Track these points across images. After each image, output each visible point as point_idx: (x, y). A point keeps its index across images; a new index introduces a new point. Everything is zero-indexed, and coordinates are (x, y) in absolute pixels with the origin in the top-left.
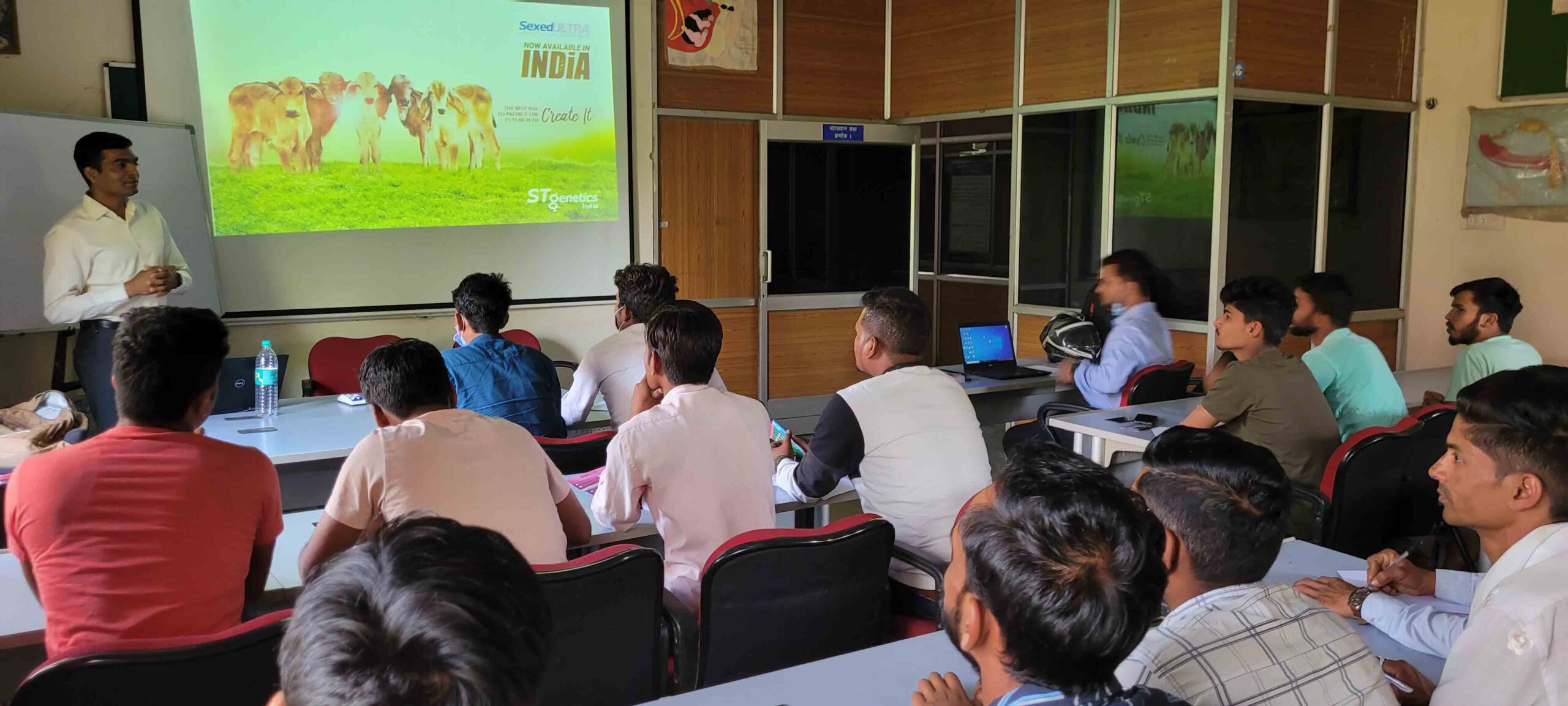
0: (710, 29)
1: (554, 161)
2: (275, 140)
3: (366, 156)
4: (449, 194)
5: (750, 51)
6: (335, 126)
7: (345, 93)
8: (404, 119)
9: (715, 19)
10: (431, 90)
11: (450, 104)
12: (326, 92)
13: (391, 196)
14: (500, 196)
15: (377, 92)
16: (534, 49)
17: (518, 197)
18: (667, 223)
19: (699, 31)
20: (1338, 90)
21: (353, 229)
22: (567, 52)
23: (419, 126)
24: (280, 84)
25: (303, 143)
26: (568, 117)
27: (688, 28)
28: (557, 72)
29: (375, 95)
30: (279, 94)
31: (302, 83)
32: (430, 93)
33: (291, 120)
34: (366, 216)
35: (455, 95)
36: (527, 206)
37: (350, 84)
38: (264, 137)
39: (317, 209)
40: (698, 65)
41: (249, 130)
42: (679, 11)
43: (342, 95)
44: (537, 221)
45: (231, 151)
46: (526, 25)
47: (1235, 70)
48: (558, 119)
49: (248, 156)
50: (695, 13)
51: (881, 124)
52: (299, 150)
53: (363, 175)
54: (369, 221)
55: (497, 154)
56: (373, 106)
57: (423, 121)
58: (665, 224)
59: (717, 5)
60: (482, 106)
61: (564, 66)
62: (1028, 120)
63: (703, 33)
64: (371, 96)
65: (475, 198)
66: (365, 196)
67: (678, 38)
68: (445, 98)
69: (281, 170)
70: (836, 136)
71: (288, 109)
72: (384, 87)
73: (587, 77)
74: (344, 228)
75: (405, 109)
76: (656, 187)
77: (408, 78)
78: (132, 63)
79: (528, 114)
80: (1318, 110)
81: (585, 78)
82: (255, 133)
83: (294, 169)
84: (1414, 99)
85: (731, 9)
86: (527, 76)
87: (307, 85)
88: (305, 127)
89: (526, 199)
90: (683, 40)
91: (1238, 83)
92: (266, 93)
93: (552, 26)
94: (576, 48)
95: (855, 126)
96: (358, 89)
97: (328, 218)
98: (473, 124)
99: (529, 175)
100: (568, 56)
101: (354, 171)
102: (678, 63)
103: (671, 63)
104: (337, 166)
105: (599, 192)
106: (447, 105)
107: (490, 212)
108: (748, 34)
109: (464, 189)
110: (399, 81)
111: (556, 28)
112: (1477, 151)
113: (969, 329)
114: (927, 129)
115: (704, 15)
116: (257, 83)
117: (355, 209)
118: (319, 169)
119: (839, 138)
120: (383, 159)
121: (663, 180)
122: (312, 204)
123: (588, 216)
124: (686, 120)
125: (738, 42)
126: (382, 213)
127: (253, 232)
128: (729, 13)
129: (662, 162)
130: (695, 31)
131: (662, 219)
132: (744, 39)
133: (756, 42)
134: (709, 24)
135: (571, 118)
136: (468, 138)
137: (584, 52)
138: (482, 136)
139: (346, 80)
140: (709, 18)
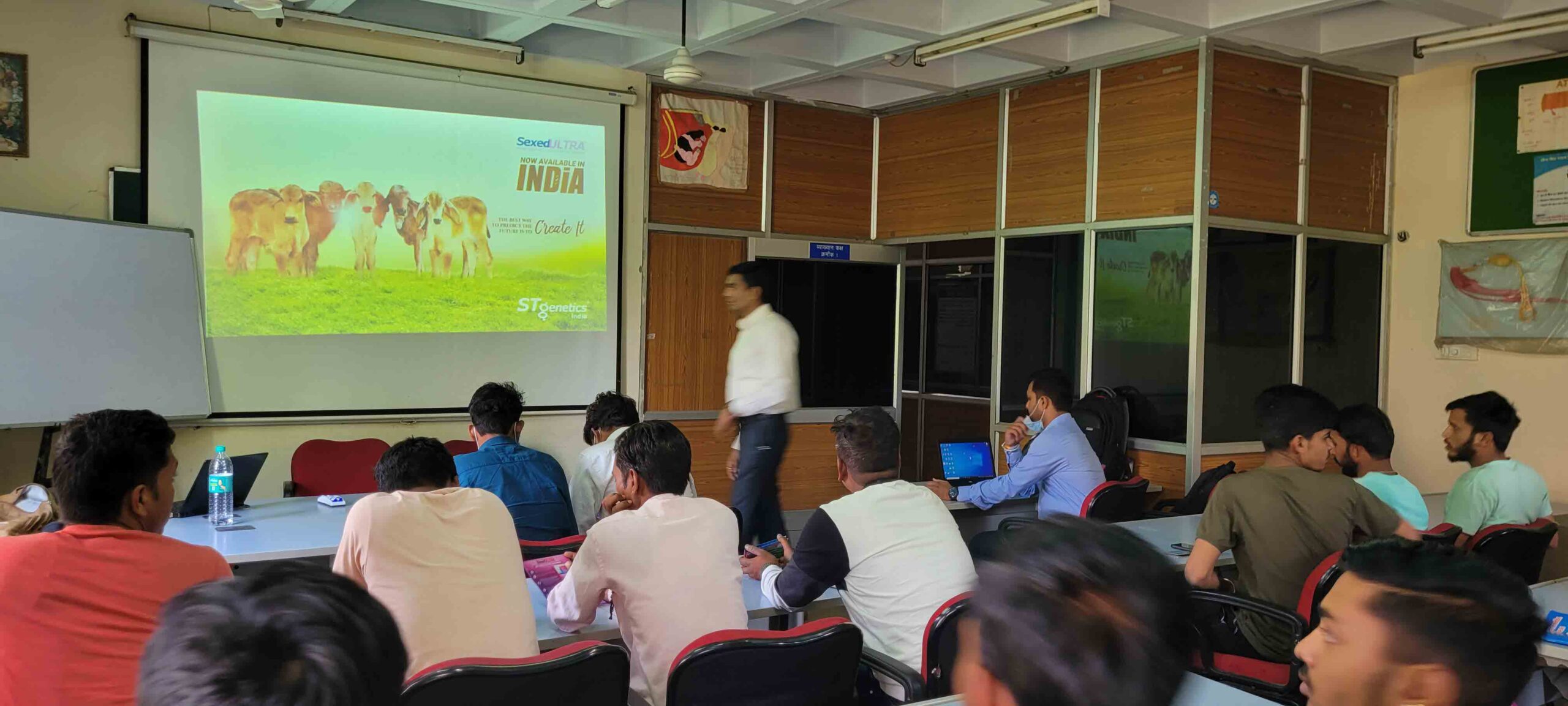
0: (702, 149)
1: (546, 272)
2: (272, 245)
3: (360, 262)
4: (440, 301)
5: (741, 171)
6: (332, 235)
7: (343, 201)
8: (400, 228)
9: (707, 140)
10: (428, 201)
11: (446, 214)
12: (325, 200)
13: (383, 302)
14: (491, 304)
15: (375, 201)
16: (530, 163)
17: (508, 306)
18: (654, 334)
19: (691, 150)
20: (1310, 221)
21: (343, 333)
22: (562, 167)
23: (415, 235)
24: (281, 191)
25: (300, 248)
26: (561, 229)
27: (681, 147)
29: (373, 204)
30: (279, 201)
31: (303, 191)
32: (427, 204)
33: (290, 227)
34: (358, 321)
35: (451, 205)
36: (517, 315)
37: (347, 195)
39: (310, 313)
40: (689, 183)
41: (248, 235)
42: (672, 132)
43: (341, 203)
44: (525, 329)
45: (229, 255)
46: (524, 141)
47: (1210, 199)
48: (551, 231)
49: (245, 260)
50: (688, 134)
51: (868, 244)
52: (296, 255)
53: (357, 281)
54: (360, 326)
55: (490, 264)
56: (370, 215)
57: (419, 230)
58: (652, 336)
59: (709, 126)
60: (477, 217)
61: (558, 181)
62: (1009, 242)
63: (696, 152)
64: (371, 206)
65: (467, 306)
66: (357, 302)
67: (672, 156)
68: (440, 210)
70: (823, 254)
71: (288, 215)
72: (382, 197)
73: (581, 191)
74: (335, 332)
75: (401, 218)
76: (644, 300)
77: (407, 187)
78: (136, 168)
79: (522, 226)
80: (1291, 240)
82: (253, 238)
83: (289, 274)
84: (1386, 232)
85: (723, 130)
87: (308, 193)
88: (302, 233)
89: (516, 307)
90: (675, 158)
91: (1212, 211)
92: (267, 199)
93: (549, 142)
94: (571, 164)
95: (842, 245)
96: (357, 199)
97: (319, 322)
98: (467, 233)
99: (520, 284)
100: (562, 171)
101: (350, 277)
102: (670, 181)
103: (662, 180)
104: (332, 271)
105: (588, 302)
106: (442, 216)
107: (480, 320)
108: (739, 154)
109: (455, 297)
110: (397, 191)
111: (552, 144)
112: (1447, 281)
113: (950, 445)
114: (913, 250)
115: (696, 135)
116: (258, 190)
117: (347, 314)
118: (314, 274)
119: (825, 257)
120: (377, 265)
121: (651, 293)
122: (305, 308)
123: (576, 326)
124: (675, 235)
125: (729, 162)
126: (373, 318)
127: (244, 334)
128: (720, 134)
129: (651, 275)
130: (687, 151)
131: (650, 331)
132: (734, 159)
133: (746, 163)
134: (701, 145)
135: (564, 230)
136: (462, 248)
137: (579, 167)
138: (476, 246)
139: (346, 189)
140: (701, 138)
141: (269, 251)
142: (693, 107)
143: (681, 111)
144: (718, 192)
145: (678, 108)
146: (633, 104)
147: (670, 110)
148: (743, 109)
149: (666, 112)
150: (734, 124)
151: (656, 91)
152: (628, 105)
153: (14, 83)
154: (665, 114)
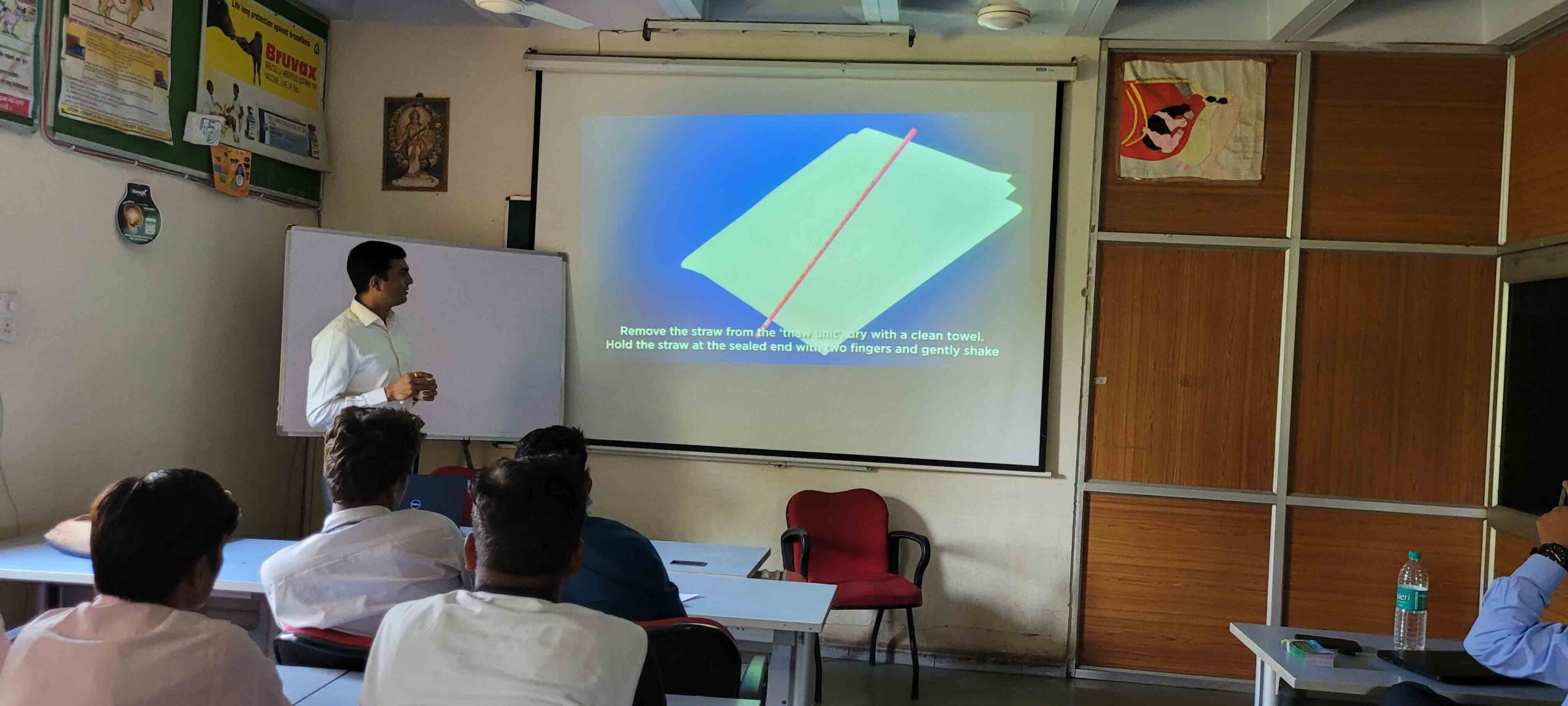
5: (1251, 156)
9: (1195, 118)
18: (1105, 380)
27: (1152, 130)
40: (1165, 176)
42: (1140, 110)
50: (1163, 111)
76: (1090, 332)
78: (527, 196)
85: (1223, 101)
90: (1143, 145)
102: (1136, 175)
103: (1124, 174)
108: (1250, 133)
115: (1176, 112)
121: (1102, 325)
124: (1142, 247)
125: (1231, 143)
129: (1102, 301)
131: (1099, 373)
133: (1261, 143)
140: (1185, 115)
142: (1174, 74)
143: (1154, 82)
145: (1150, 77)
146: (1071, 79)
147: (1137, 82)
148: (1258, 70)
149: (1132, 85)
150: (1241, 91)
151: (1116, 59)
152: (1069, 82)
153: (438, 125)
154: (1129, 86)
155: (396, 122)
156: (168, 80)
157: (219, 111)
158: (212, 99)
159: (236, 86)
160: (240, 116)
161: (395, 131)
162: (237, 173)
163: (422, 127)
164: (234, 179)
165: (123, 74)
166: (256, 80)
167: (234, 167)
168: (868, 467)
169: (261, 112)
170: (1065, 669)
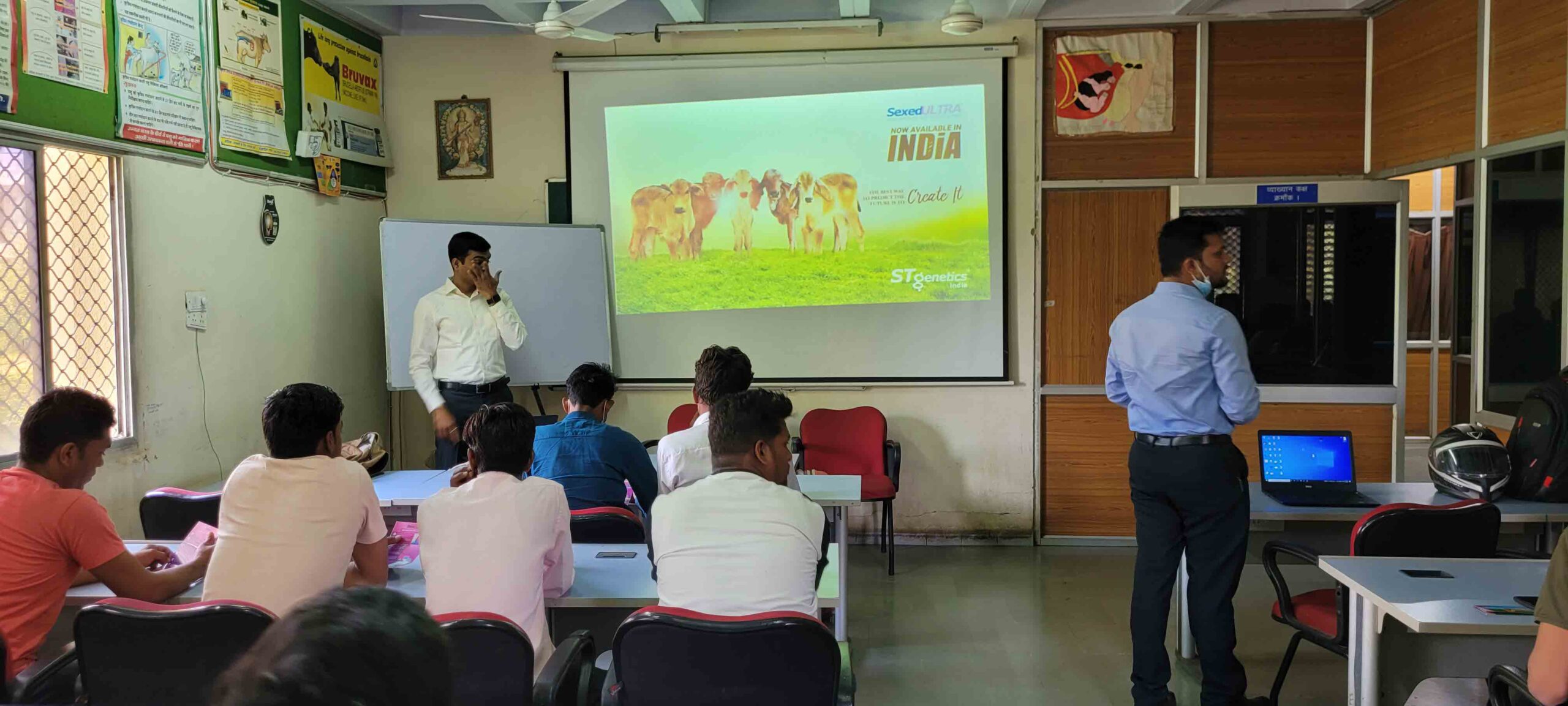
0: (1110, 93)
1: (920, 241)
2: (665, 234)
3: (739, 243)
4: (813, 276)
5: (1163, 110)
7: (723, 189)
8: (774, 209)
9: (1117, 81)
10: (800, 181)
11: (817, 192)
12: (707, 189)
13: (760, 279)
14: (863, 277)
15: (751, 187)
16: (902, 133)
17: (881, 278)
18: (1053, 302)
19: (1095, 95)
21: (726, 308)
22: (936, 134)
23: (787, 215)
24: (671, 185)
25: (687, 235)
26: (938, 196)
27: (1082, 93)
28: (925, 153)
29: (749, 189)
30: (669, 195)
31: (689, 184)
32: (798, 184)
33: (679, 216)
34: (738, 297)
35: (822, 183)
36: (889, 286)
37: (727, 183)
38: (657, 231)
39: (698, 291)
40: (1094, 132)
41: (646, 226)
42: (1071, 77)
43: (721, 191)
44: (900, 301)
45: (631, 244)
46: (894, 111)
48: (925, 199)
49: (644, 247)
50: (1090, 77)
52: (684, 241)
53: (736, 261)
54: (740, 302)
55: (861, 237)
56: (747, 199)
57: (791, 210)
59: (1120, 65)
60: (847, 192)
61: (932, 149)
63: (1101, 98)
64: (746, 191)
65: (839, 279)
66: (737, 280)
67: (1071, 105)
68: (811, 188)
69: (670, 259)
70: (1277, 198)
71: (677, 206)
72: (757, 182)
73: (957, 156)
74: (719, 308)
75: (775, 200)
76: (1039, 264)
77: (779, 171)
78: (565, 178)
79: (893, 197)
81: (955, 157)
82: (650, 228)
83: (680, 258)
85: (1139, 67)
86: (893, 160)
87: (693, 185)
88: (689, 221)
89: (890, 279)
90: (1076, 108)
92: (660, 193)
93: (921, 109)
94: (946, 128)
95: (1303, 186)
96: (735, 185)
97: (705, 299)
98: (838, 208)
99: (893, 256)
100: (937, 137)
101: (729, 258)
102: (1071, 133)
103: (1061, 132)
104: (715, 253)
105: (968, 270)
106: (813, 194)
107: (852, 293)
108: (1161, 91)
109: (827, 271)
110: (771, 175)
111: (925, 110)
113: (1279, 438)
115: (1101, 78)
116: (653, 186)
117: (728, 291)
118: (700, 257)
119: (1281, 201)
121: (1049, 256)
122: (692, 287)
123: (956, 296)
124: (1078, 192)
125: (1147, 101)
126: (751, 294)
127: (645, 311)
128: (1134, 72)
129: (1048, 238)
130: (1090, 96)
131: (1048, 297)
132: (1155, 98)
133: (1171, 100)
134: (1109, 87)
135: (939, 198)
136: (833, 223)
137: (956, 131)
138: (846, 220)
139: (725, 178)
140: (1108, 80)
141: (662, 239)
142: (1097, 46)
143: (1082, 53)
144: (1137, 138)
145: (1078, 49)
146: (1014, 55)
147: (1068, 55)
148: (1166, 40)
149: (1064, 57)
150: (1154, 60)
151: (1050, 36)
152: (1012, 58)
153: (482, 122)
154: (1062, 60)
155: (446, 121)
156: (283, 106)
157: (316, 128)
158: (311, 118)
159: (325, 105)
160: (330, 129)
161: (445, 128)
162: (331, 177)
163: (468, 124)
164: (330, 181)
165: (256, 107)
166: (337, 98)
167: (329, 172)
168: (864, 387)
169: (343, 123)
170: (1032, 538)
